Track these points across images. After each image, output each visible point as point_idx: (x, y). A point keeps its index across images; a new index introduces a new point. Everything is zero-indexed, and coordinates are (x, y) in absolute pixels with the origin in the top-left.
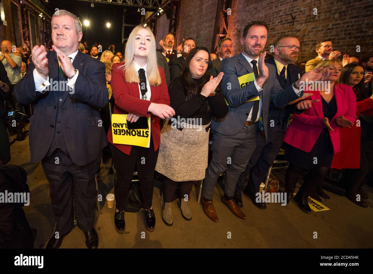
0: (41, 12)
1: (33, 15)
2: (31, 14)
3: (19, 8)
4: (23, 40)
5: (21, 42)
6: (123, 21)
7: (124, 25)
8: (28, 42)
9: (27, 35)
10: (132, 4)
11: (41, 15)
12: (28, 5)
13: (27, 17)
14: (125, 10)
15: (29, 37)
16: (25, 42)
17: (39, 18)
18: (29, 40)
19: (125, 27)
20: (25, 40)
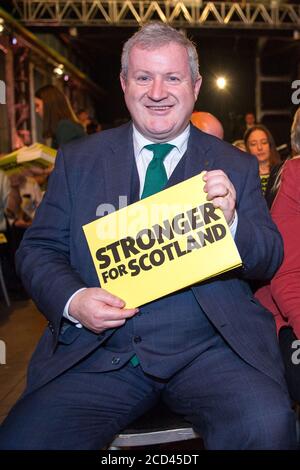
0: (60, 63)
1: (42, 72)
2: (37, 69)
3: (10, 58)
4: (14, 130)
5: (10, 135)
6: (258, 70)
7: (260, 79)
8: (25, 132)
9: (24, 116)
10: (278, 23)
11: (59, 71)
12: (30, 50)
13: (27, 75)
14: (262, 41)
15: (28, 121)
16: (19, 135)
17: (54, 78)
18: (29, 128)
19: (264, 84)
20: (19, 127)
